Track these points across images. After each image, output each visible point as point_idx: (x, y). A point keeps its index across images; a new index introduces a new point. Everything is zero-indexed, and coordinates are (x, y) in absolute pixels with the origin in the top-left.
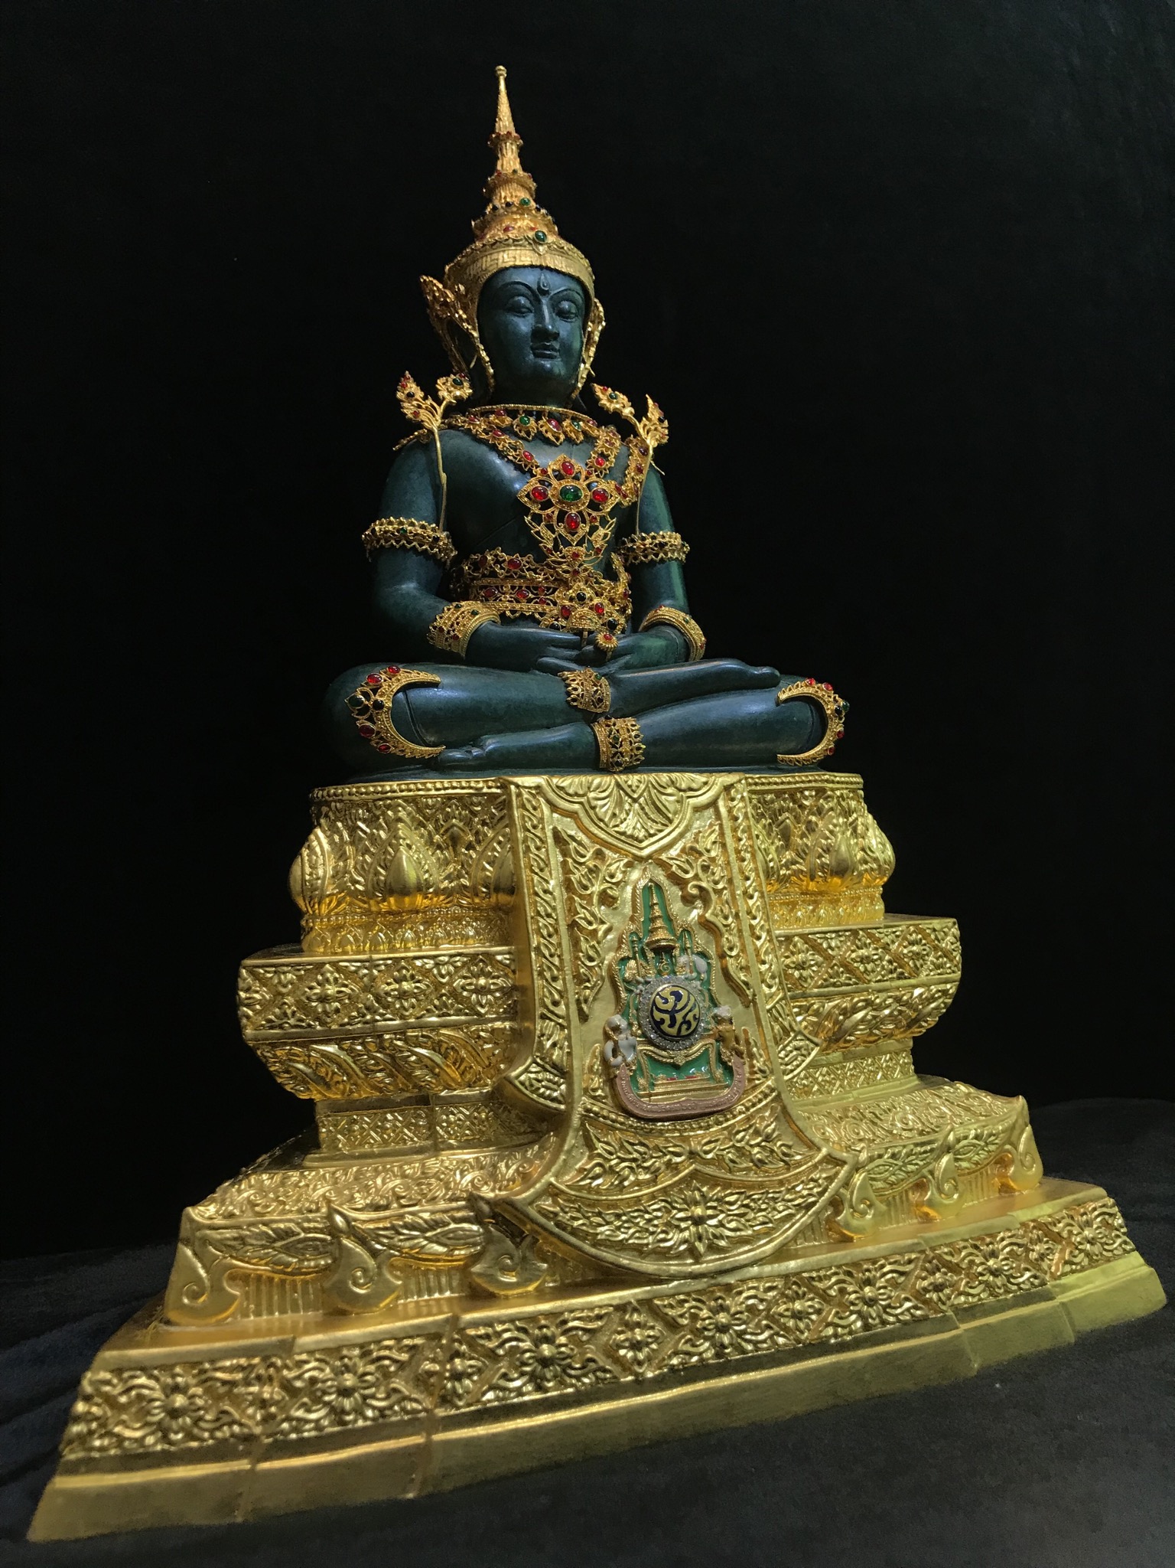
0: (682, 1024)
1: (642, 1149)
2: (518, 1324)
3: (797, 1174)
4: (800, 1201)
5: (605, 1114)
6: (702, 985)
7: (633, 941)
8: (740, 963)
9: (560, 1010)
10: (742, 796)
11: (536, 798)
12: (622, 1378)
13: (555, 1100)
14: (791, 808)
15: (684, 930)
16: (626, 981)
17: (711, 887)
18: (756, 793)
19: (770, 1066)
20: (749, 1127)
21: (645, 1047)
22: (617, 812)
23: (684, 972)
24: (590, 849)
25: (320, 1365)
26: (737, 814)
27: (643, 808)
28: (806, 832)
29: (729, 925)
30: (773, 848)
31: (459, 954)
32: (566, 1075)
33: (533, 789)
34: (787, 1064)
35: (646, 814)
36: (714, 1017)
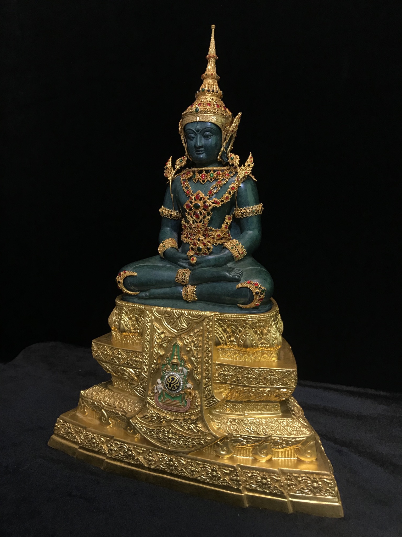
1: (159, 415)
2: (125, 444)
3: (200, 436)
4: (198, 443)
5: (152, 403)
6: (184, 377)
7: (167, 360)
8: (197, 373)
9: (147, 374)
10: (211, 321)
11: (150, 314)
12: (146, 465)
13: (142, 395)
14: (234, 324)
15: (182, 360)
16: (163, 371)
17: (193, 348)
18: (220, 319)
19: (200, 404)
20: (189, 419)
21: (165, 389)
22: (172, 321)
23: (180, 372)
24: (161, 332)
25: (90, 435)
26: (208, 327)
27: (180, 321)
28: (238, 333)
29: (197, 361)
30: (226, 336)
31: (132, 351)
32: (145, 390)
33: (150, 311)
34: (208, 404)
35: (180, 323)
36: (186, 386)
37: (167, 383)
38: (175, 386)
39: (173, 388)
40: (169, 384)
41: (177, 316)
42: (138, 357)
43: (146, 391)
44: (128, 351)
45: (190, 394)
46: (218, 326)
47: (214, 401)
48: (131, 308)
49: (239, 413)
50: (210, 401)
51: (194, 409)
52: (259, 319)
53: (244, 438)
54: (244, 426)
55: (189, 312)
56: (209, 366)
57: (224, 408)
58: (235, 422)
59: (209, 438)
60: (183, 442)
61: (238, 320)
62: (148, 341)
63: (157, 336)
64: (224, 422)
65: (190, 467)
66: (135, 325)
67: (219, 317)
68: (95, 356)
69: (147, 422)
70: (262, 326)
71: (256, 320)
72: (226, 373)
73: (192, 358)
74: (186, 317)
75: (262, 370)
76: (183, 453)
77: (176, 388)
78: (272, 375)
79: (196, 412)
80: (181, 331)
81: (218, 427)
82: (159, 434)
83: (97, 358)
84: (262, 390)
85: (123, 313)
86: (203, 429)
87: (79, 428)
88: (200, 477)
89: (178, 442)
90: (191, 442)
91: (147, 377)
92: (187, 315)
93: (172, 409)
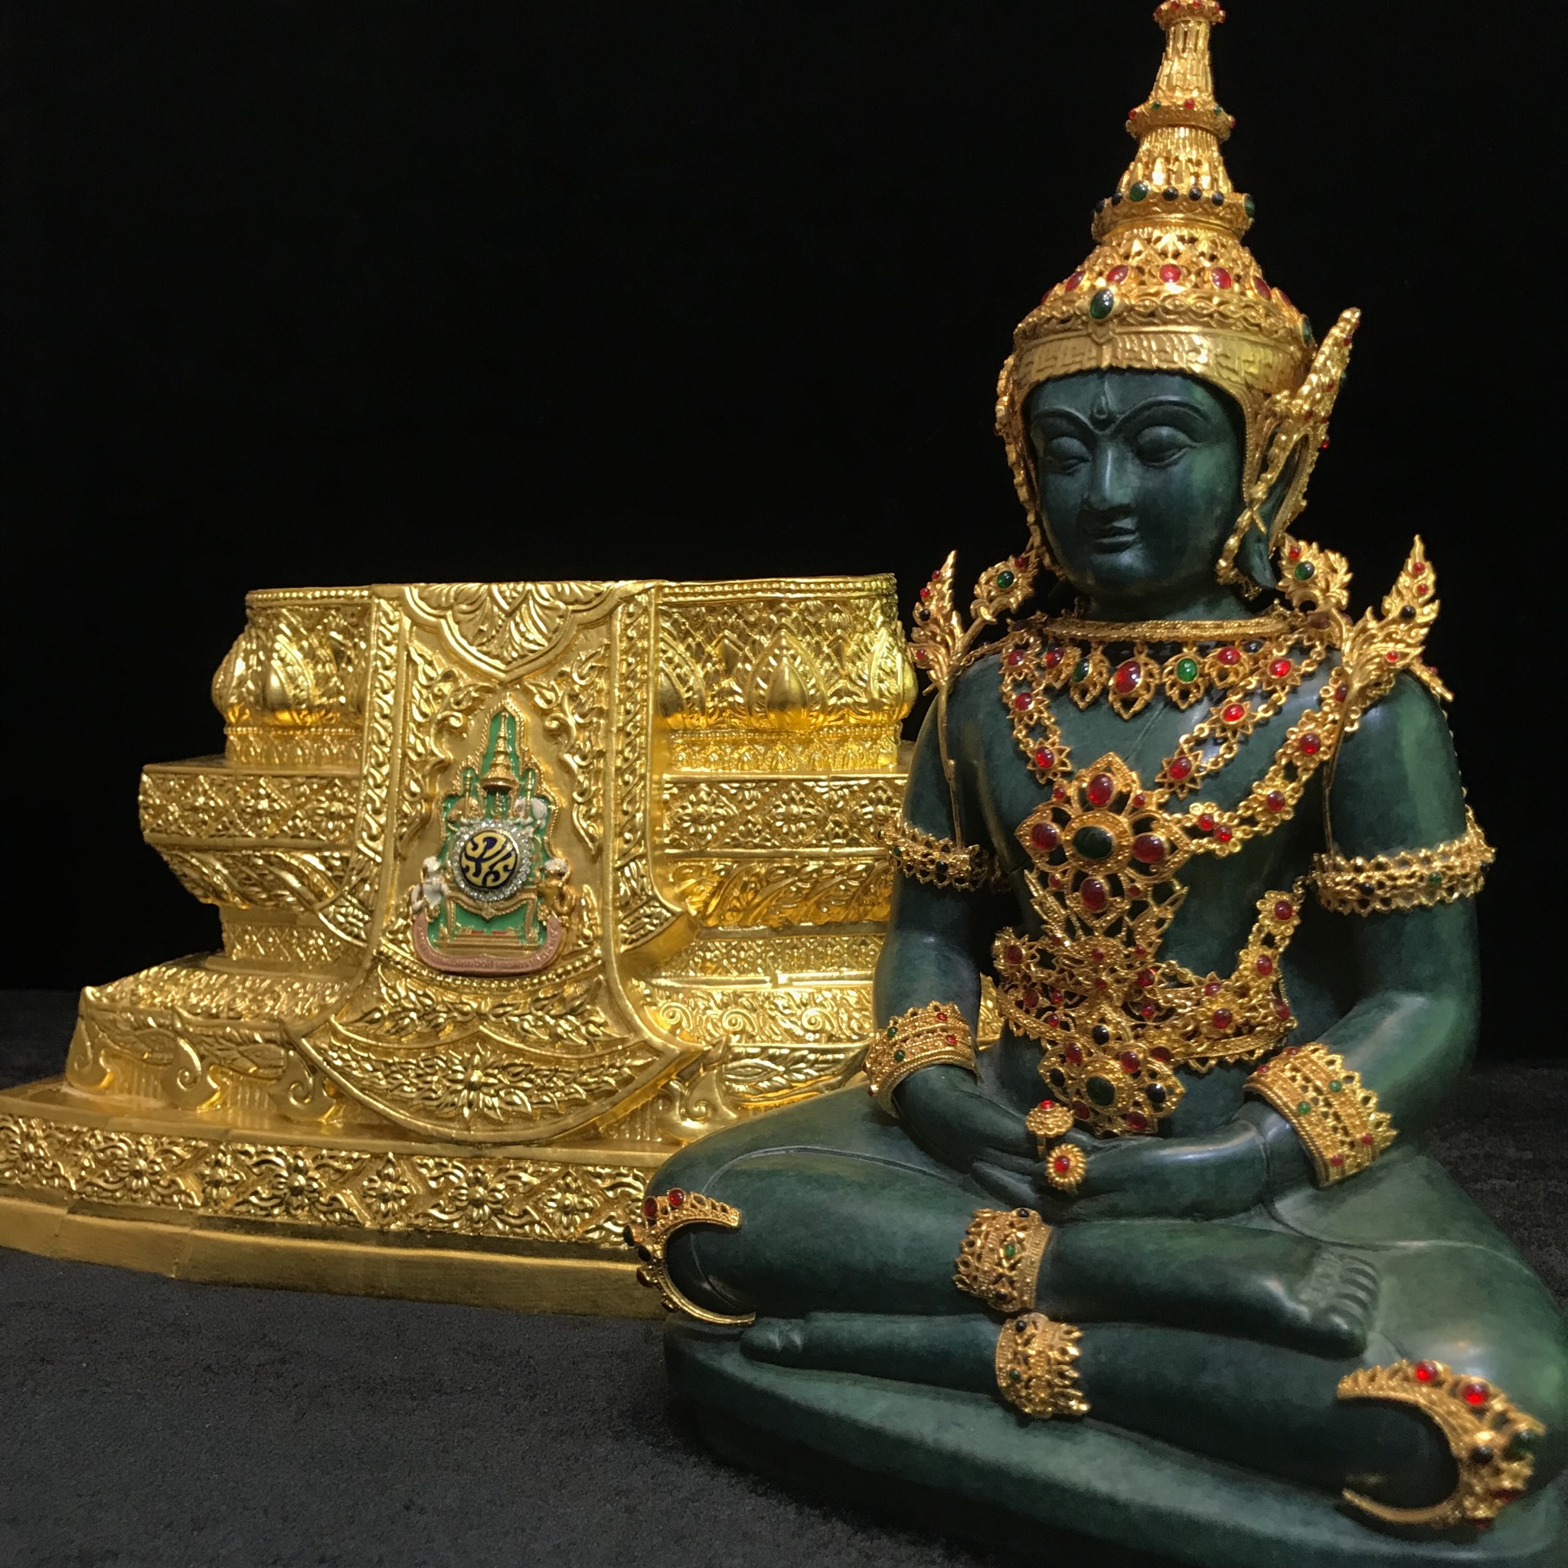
0: (487, 875)
1: (428, 1002)
2: (279, 1149)
3: (601, 1057)
4: (594, 1086)
5: (398, 959)
6: (535, 832)
7: (465, 778)
8: (588, 811)
9: (378, 845)
10: (646, 611)
11: (396, 610)
12: (368, 1224)
13: (357, 937)
14: (732, 625)
15: (529, 770)
16: (449, 821)
17: (572, 720)
18: (678, 605)
19: (600, 932)
20: (554, 996)
21: (455, 894)
22: (484, 628)
23: (518, 816)
24: (440, 671)
25: (122, 1145)
26: (631, 633)
27: (517, 625)
28: (750, 655)
29: (587, 767)
30: (701, 674)
31: (315, 777)
32: (371, 913)
33: (393, 599)
34: (631, 933)
35: (519, 631)
36: (542, 870)
37: (465, 862)
38: (499, 867)
39: (492, 877)
40: (472, 865)
41: (507, 607)
42: (342, 800)
43: (377, 913)
44: (299, 780)
45: (562, 897)
46: (670, 633)
47: (658, 916)
48: (317, 606)
49: (751, 976)
50: (639, 919)
51: (577, 953)
52: (828, 594)
53: (772, 1058)
54: (773, 1018)
55: (555, 588)
56: (636, 785)
57: (696, 964)
58: (736, 1003)
59: (639, 1062)
60: (529, 1097)
61: (749, 600)
62: (385, 717)
63: (424, 692)
64: (696, 1005)
65: (558, 1196)
66: (327, 678)
67: (676, 595)
68: (152, 830)
69: (377, 1038)
70: (839, 626)
71: (816, 598)
72: (702, 808)
73: (567, 757)
74: (542, 607)
75: (843, 783)
76: (528, 1143)
77: (504, 876)
78: (879, 801)
79: (585, 965)
80: (521, 662)
81: (674, 1022)
82: (429, 1078)
83: (164, 836)
84: (840, 867)
85: (279, 631)
86: (615, 1032)
87: (75, 1128)
88: (600, 1228)
89: (508, 1099)
90: (562, 1089)
91: (379, 859)
92: (547, 596)
93: (487, 966)
